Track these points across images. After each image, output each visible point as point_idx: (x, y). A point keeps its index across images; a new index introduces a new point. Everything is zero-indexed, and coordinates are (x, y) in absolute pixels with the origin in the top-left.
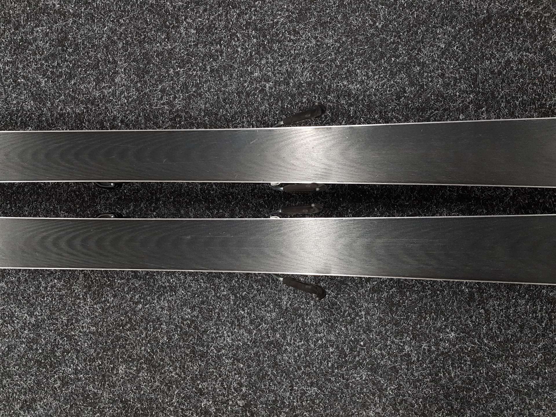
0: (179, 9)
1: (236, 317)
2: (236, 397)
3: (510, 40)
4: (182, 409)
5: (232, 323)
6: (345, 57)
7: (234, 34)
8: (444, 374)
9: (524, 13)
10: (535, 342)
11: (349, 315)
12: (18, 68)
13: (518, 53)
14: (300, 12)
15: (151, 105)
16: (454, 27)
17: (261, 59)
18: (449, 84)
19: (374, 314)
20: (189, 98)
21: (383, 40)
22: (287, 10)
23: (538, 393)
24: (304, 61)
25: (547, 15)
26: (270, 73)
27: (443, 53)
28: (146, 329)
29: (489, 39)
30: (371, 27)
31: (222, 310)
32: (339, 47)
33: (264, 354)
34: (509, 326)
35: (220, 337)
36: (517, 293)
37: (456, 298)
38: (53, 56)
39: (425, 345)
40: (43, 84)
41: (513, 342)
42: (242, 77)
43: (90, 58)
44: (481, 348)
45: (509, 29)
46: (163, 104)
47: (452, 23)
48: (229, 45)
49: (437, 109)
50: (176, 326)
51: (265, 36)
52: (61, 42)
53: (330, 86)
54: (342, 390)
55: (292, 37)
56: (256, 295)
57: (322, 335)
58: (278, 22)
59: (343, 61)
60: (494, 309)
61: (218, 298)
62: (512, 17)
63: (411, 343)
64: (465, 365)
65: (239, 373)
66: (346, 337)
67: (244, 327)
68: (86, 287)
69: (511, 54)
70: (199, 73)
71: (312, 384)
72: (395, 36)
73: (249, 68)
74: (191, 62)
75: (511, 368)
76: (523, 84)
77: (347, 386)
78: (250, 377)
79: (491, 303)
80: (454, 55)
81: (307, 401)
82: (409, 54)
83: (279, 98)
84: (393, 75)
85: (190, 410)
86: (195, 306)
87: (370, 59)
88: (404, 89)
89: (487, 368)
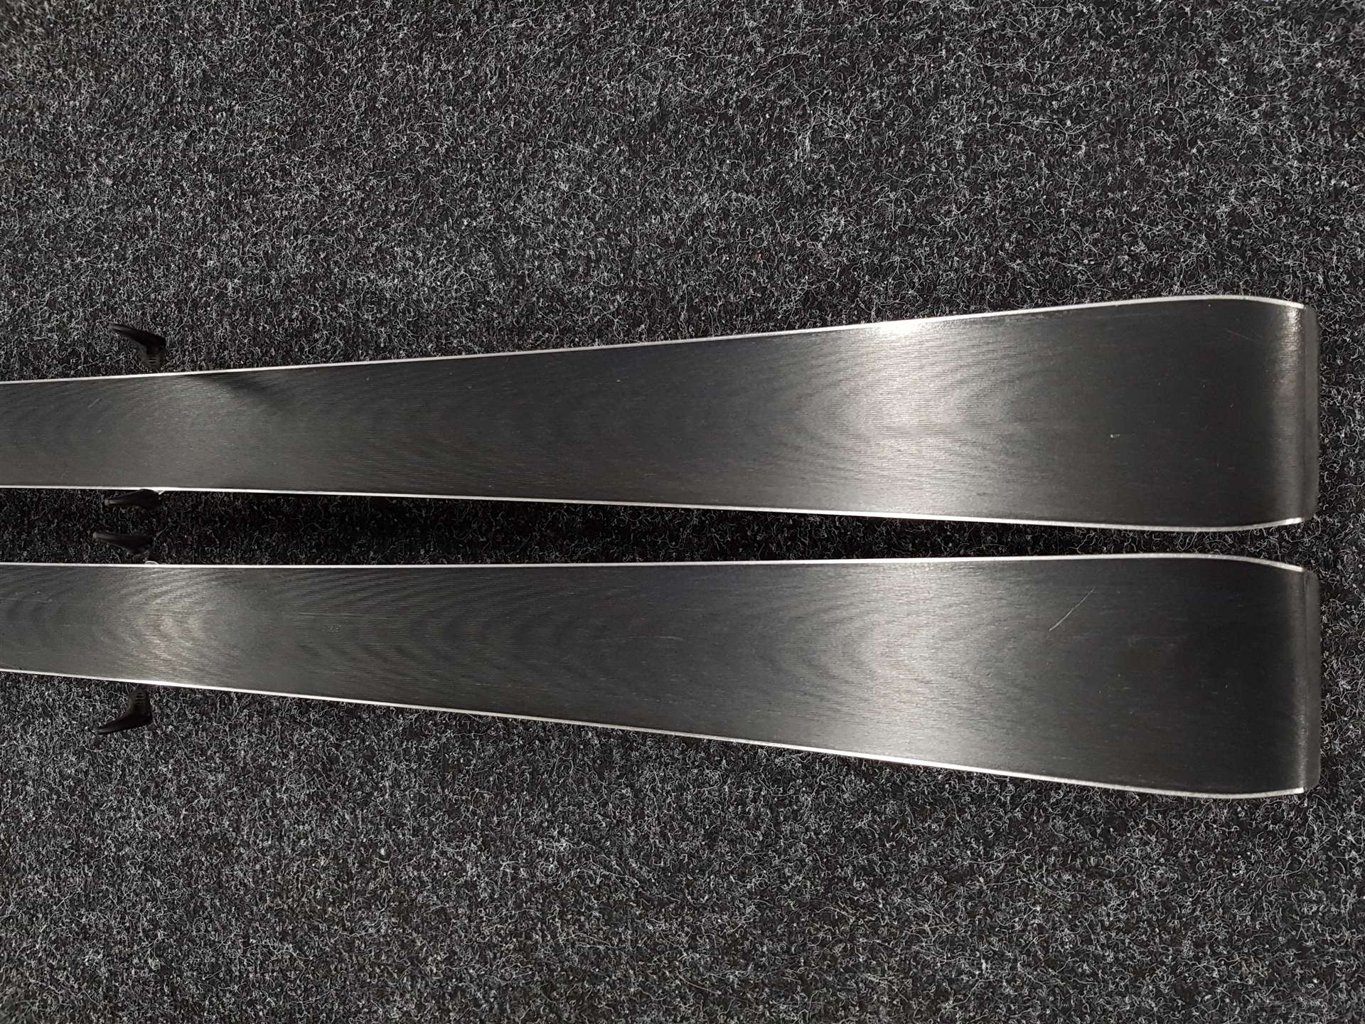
0: (88, 140)
1: (152, 779)
2: (145, 950)
3: (705, 166)
4: (51, 966)
5: (147, 791)
6: (375, 220)
7: (178, 181)
8: (544, 937)
9: (736, 102)
10: (742, 877)
11: (361, 785)
13: (722, 195)
14: (293, 130)
15: (31, 332)
16: (589, 144)
17: (221, 232)
18: (573, 274)
19: (409, 787)
20: (94, 316)
22: (272, 128)
23: (744, 1002)
24: (297, 232)
25: (785, 102)
26: (236, 259)
27: (565, 204)
29: (660, 166)
30: (426, 153)
31: (129, 761)
32: (363, 200)
33: (200, 862)
34: (685, 831)
35: (124, 818)
36: (703, 754)
39: (505, 864)
41: (692, 873)
42: (186, 269)
44: (623, 881)
45: (703, 140)
46: (51, 330)
47: (585, 136)
48: (166, 206)
49: (550, 330)
50: (51, 790)
51: (229, 184)
53: (343, 283)
54: (340, 954)
55: (278, 183)
56: (190, 733)
57: (307, 827)
58: (253, 153)
59: (370, 229)
60: (653, 790)
62: (712, 113)
63: (477, 858)
64: (588, 918)
65: (154, 899)
66: (352, 835)
67: (166, 800)
69: (705, 199)
70: (113, 265)
71: (284, 936)
72: (472, 170)
73: (199, 251)
74: (101, 244)
75: (687, 934)
76: (729, 266)
77: (350, 945)
78: (173, 909)
79: (647, 774)
80: (586, 206)
81: (273, 971)
82: (497, 209)
83: (249, 310)
84: (465, 256)
85: (65, 969)
87: (420, 224)
88: (485, 286)
89: (635, 930)
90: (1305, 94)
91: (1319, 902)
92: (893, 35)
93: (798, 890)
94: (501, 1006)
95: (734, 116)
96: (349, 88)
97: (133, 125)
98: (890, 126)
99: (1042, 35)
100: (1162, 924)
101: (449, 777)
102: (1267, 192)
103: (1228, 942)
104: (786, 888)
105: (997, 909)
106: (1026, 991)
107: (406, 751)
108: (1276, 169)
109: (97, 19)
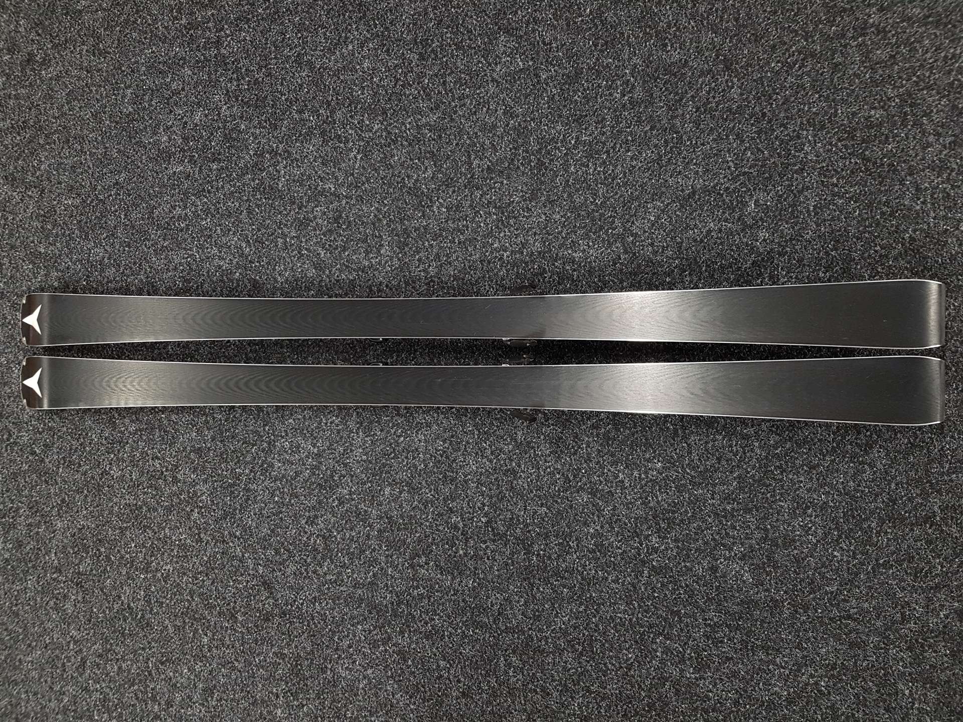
0: (433, 191)
1: (479, 449)
2: (479, 515)
3: (712, 212)
4: (436, 524)
5: (477, 454)
6: (570, 230)
7: (478, 212)
8: (653, 498)
9: (724, 189)
10: (731, 472)
11: (573, 447)
12: (301, 242)
13: (719, 223)
14: (532, 192)
15: (410, 272)
16: (663, 202)
17: (500, 233)
18: (657, 252)
19: (594, 447)
20: (441, 265)
21: (601, 215)
22: (522, 191)
23: (733, 516)
24: (535, 234)
25: (744, 189)
26: (507, 244)
27: (653, 225)
28: (406, 457)
29: (693, 212)
30: (592, 204)
31: (468, 443)
32: (565, 222)
33: (503, 479)
34: (709, 458)
35: (467, 465)
37: (663, 433)
38: (330, 231)
39: (636, 473)
40: (322, 256)
41: (712, 472)
42: (484, 247)
43: (360, 233)
44: (684, 477)
45: (711, 203)
46: (420, 271)
47: (661, 199)
48: (473, 221)
49: (647, 273)
50: (431, 455)
51: (503, 213)
52: (336, 220)
53: (557, 255)
54: (567, 510)
55: (526, 214)
56: (496, 430)
57: (550, 464)
58: (513, 201)
59: (568, 233)
60: (695, 444)
61: (465, 433)
62: (714, 192)
63: (624, 471)
64: (671, 491)
65: (483, 495)
66: (570, 466)
67: (486, 457)
68: (358, 423)
69: (712, 225)
70: (449, 245)
71: (542, 505)
72: (612, 211)
73: (490, 240)
74: (442, 236)
75: (710, 494)
76: (722, 250)
77: (571, 507)
78: (492, 499)
79: (692, 438)
80: (662, 226)
81: (538, 519)
82: (624, 226)
83: (515, 264)
84: (610, 245)
85: (443, 525)
86: (446, 439)
87: (590, 231)
88: (619, 256)
89: (689, 494)
90: (936, 196)
91: (937, 468)
92: (786, 166)
93: (753, 476)
94: (636, 524)
95: (723, 194)
96: (557, 176)
97: (454, 186)
98: (785, 200)
99: (842, 170)
100: (884, 478)
101: (610, 442)
102: (922, 230)
103: (907, 483)
104: (749, 475)
105: (827, 477)
106: (837, 504)
107: (592, 434)
108: (925, 222)
109: (434, 140)
